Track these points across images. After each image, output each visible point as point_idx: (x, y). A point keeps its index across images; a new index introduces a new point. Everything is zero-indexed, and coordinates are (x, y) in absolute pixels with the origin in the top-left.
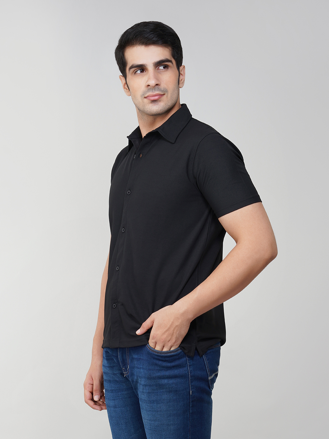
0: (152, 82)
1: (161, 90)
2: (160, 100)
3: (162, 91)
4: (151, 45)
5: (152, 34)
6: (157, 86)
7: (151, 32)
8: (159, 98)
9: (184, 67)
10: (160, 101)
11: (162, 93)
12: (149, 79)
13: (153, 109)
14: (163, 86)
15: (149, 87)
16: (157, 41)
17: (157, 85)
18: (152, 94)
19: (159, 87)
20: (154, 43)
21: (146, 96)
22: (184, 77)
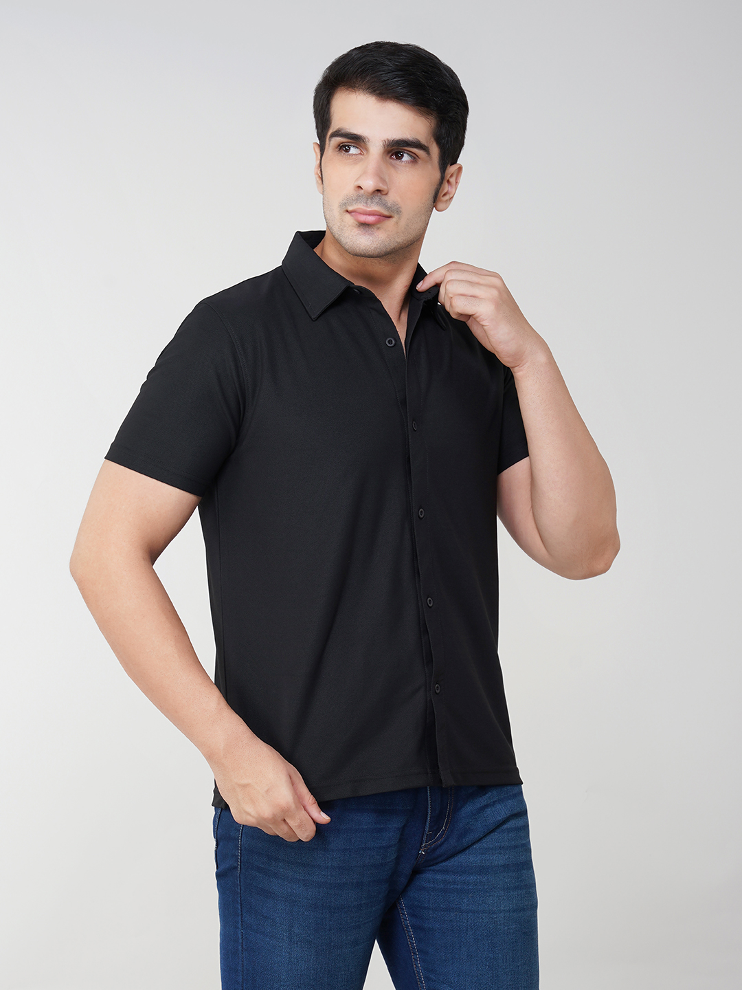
0: (369, 184)
1: (385, 205)
2: (378, 226)
3: (389, 208)
4: (391, 100)
5: (398, 76)
6: (379, 194)
7: (398, 70)
8: (378, 222)
9: (460, 169)
10: (378, 228)
11: (386, 213)
12: (365, 173)
13: (358, 242)
14: (392, 198)
15: (362, 192)
16: (405, 96)
17: (379, 191)
18: (364, 208)
19: (383, 197)
20: (399, 98)
21: (350, 209)
22: (454, 190)
